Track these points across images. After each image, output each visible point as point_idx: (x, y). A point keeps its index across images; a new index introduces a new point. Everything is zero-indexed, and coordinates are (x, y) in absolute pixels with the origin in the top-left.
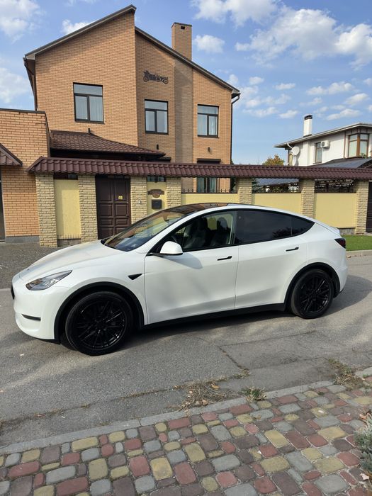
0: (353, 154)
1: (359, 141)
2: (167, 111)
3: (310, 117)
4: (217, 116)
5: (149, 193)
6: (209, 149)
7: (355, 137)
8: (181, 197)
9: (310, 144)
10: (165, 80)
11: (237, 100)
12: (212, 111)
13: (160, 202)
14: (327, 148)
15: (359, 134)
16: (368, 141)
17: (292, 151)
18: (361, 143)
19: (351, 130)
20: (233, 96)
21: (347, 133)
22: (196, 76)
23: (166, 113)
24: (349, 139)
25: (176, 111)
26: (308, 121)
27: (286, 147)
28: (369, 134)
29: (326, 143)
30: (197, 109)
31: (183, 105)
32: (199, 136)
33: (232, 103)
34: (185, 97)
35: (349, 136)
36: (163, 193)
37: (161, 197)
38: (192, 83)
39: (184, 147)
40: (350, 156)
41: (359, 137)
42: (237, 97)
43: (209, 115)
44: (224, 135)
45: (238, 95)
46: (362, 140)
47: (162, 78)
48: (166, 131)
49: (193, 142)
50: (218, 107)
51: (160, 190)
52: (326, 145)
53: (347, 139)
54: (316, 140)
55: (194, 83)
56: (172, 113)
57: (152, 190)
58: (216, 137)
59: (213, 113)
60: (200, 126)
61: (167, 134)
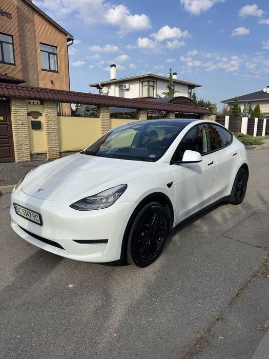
0: (145, 95)
1: (149, 86)
2: (13, 44)
3: (114, 66)
4: (56, 54)
5: (29, 114)
6: (52, 82)
7: (146, 84)
8: (58, 119)
9: (116, 86)
10: (9, 15)
11: (71, 44)
12: (52, 50)
13: (39, 123)
14: (128, 90)
15: (148, 81)
16: (153, 86)
17: (103, 90)
18: (150, 87)
19: (144, 78)
20: (69, 40)
21: (141, 80)
22: (37, 18)
23: (11, 46)
24: (142, 84)
25: (21, 45)
26: (113, 68)
27: (97, 86)
28: (154, 82)
29: (127, 85)
30: (39, 47)
31: (27, 41)
32: (43, 70)
33: (68, 46)
34: (28, 34)
35: (142, 82)
36: (41, 115)
37: (40, 119)
38: (33, 22)
39: (30, 77)
40: (144, 96)
41: (148, 83)
42: (71, 42)
43: (49, 53)
44: (62, 72)
45: (72, 40)
46: (151, 86)
47: (6, 13)
48: (13, 63)
49: (38, 74)
50: (57, 47)
51: (39, 112)
52: (127, 88)
53: (141, 84)
54: (120, 83)
55: (35, 23)
56: (17, 46)
57: (31, 112)
58: (57, 72)
59: (52, 52)
60: (43, 61)
61: (14, 64)
